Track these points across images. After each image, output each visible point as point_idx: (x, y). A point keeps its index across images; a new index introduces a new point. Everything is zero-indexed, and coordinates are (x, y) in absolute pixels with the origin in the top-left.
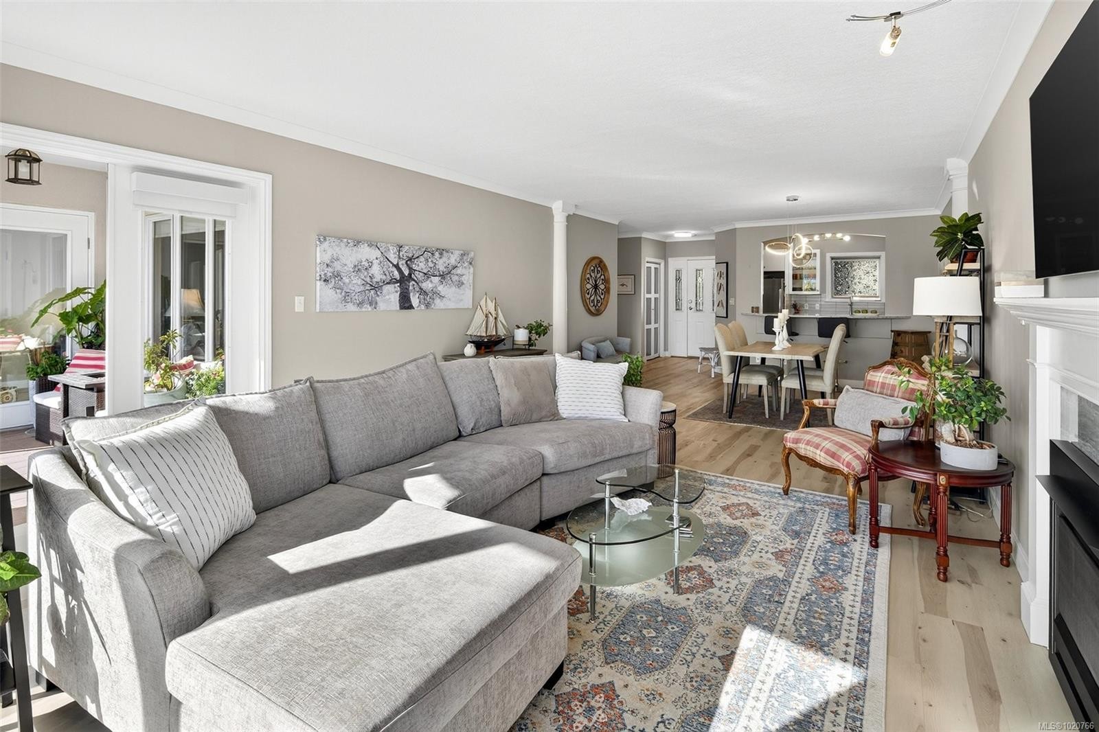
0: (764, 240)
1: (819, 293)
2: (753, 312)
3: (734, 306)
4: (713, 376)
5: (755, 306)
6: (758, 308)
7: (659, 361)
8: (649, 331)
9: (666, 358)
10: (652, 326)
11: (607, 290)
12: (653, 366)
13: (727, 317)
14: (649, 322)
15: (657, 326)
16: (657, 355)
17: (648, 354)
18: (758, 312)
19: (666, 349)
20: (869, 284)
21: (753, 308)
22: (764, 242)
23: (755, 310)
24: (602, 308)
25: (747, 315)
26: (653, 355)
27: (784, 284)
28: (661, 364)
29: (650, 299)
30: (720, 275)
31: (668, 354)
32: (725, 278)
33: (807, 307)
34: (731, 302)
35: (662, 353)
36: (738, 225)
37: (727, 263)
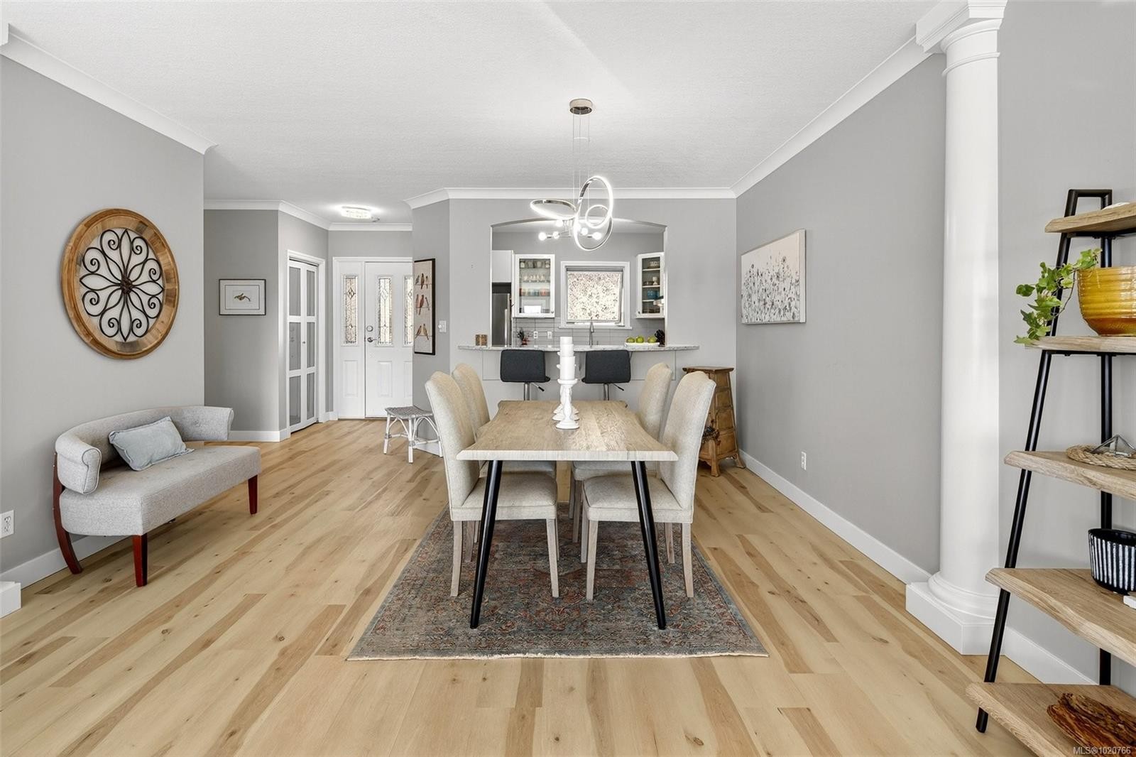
0: (493, 224)
1: (553, 315)
2: (477, 343)
3: (447, 334)
4: (411, 460)
5: (481, 333)
6: (485, 337)
7: (319, 432)
8: (295, 382)
9: (329, 425)
10: (303, 372)
11: (171, 298)
12: (303, 445)
13: (434, 353)
14: (295, 364)
15: (311, 370)
16: (312, 420)
17: (295, 419)
18: (485, 344)
19: (329, 407)
20: (608, 304)
21: (478, 336)
22: (492, 226)
23: (481, 340)
24: (150, 340)
25: (468, 349)
26: (304, 422)
27: (511, 301)
28: (319, 439)
29: (299, 324)
30: (420, 281)
31: (333, 416)
32: (430, 286)
33: (536, 335)
34: (441, 326)
35: (322, 416)
36: (454, 194)
37: (433, 260)
